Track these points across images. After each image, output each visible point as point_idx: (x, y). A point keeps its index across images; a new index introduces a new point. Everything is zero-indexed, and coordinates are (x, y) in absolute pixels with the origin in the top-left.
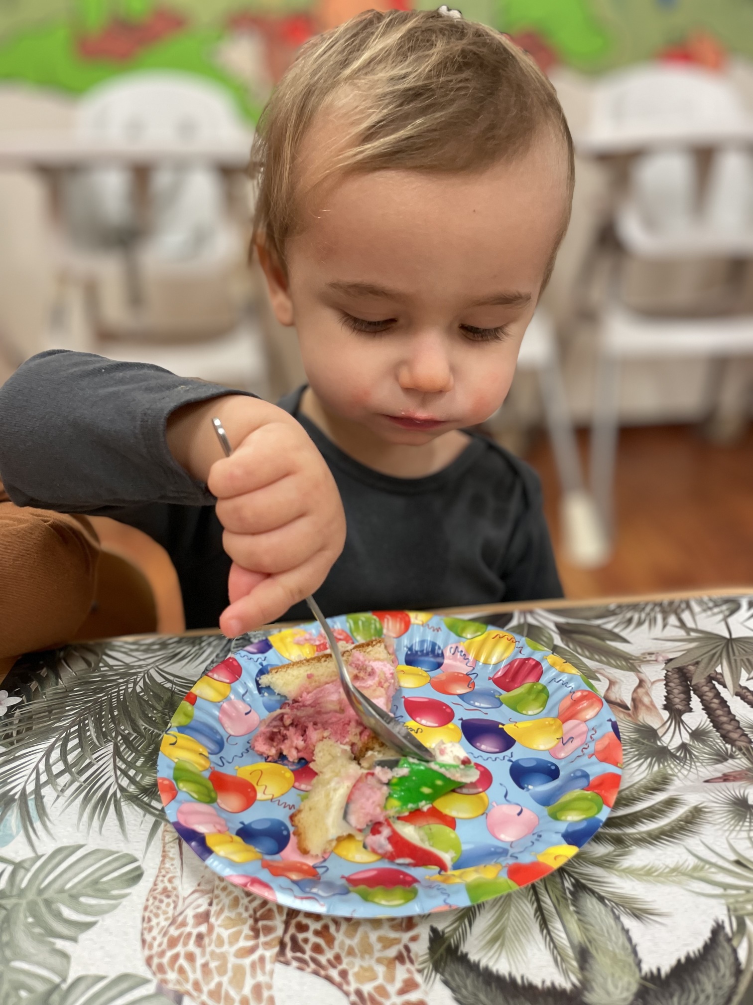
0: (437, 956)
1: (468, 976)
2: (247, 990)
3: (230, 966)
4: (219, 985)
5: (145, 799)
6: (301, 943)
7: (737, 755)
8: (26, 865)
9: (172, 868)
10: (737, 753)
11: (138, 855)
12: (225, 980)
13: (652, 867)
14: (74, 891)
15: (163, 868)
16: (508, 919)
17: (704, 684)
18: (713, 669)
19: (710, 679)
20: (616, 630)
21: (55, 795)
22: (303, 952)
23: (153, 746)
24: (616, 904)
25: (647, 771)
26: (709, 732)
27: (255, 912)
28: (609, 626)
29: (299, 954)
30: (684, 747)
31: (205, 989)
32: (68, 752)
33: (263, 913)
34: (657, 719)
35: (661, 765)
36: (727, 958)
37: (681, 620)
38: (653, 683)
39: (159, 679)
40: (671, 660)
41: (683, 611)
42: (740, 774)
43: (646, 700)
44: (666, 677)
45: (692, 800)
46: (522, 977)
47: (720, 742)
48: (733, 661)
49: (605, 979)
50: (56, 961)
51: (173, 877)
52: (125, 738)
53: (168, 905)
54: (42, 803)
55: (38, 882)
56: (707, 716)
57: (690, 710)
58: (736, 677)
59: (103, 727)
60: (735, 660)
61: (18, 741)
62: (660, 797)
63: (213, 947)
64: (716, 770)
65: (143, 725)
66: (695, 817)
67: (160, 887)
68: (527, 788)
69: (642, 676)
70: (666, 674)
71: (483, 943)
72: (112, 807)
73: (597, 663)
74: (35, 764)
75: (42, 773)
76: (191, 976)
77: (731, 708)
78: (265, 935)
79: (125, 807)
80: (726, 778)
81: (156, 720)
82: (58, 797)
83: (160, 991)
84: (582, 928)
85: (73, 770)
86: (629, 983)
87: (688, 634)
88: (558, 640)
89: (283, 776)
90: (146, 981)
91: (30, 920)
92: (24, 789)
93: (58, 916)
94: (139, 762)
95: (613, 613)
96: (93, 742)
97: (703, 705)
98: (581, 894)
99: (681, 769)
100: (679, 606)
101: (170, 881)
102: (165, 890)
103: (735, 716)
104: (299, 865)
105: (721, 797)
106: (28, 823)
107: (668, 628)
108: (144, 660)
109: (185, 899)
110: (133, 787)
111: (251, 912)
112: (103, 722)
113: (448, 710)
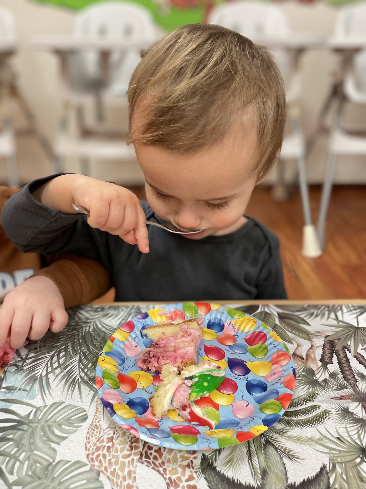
1: (215, 477)
2: (126, 473)
3: (119, 462)
4: (115, 469)
5: (91, 383)
6: (149, 455)
7: (349, 387)
8: (41, 409)
9: (99, 416)
10: (349, 386)
11: (86, 409)
12: (117, 467)
13: (300, 437)
14: (60, 422)
15: (96, 416)
16: (235, 453)
17: (340, 350)
18: (346, 343)
19: (344, 347)
20: (305, 319)
21: (54, 378)
22: (150, 459)
23: (95, 358)
25: (306, 391)
26: (338, 374)
27: (132, 439)
28: (302, 316)
29: (148, 460)
30: (325, 381)
31: (109, 470)
32: (60, 358)
33: (135, 440)
34: (316, 365)
35: (313, 389)
36: (325, 481)
37: (336, 316)
38: (317, 347)
39: (100, 326)
40: (328, 336)
41: (338, 311)
42: (347, 397)
43: (312, 356)
44: (324, 345)
45: (324, 407)
46: (237, 480)
47: (342, 379)
48: (356, 339)
50: (51, 452)
51: (100, 420)
52: (84, 353)
53: (97, 432)
54: (49, 381)
55: (45, 417)
56: (339, 366)
57: (332, 363)
58: (356, 347)
59: (75, 347)
60: (358, 339)
61: (40, 351)
62: (310, 404)
63: (113, 453)
64: (338, 394)
65: (92, 348)
66: (324, 415)
67: (94, 424)
68: (252, 394)
69: (313, 343)
70: (324, 343)
71: (223, 463)
72: (77, 386)
73: (294, 335)
74: (46, 363)
75: (49, 367)
76: (104, 464)
77: (351, 363)
78: (135, 450)
79: (82, 385)
80: (341, 398)
81: (97, 346)
82: (55, 379)
83: (91, 470)
84: (266, 461)
85: (62, 367)
87: (338, 323)
88: (277, 322)
89: (148, 378)
90: (86, 465)
91: (42, 434)
92: (41, 374)
93: (53, 433)
94: (89, 365)
95: (305, 309)
96: (71, 354)
97: (338, 361)
98: (268, 446)
99: (322, 391)
100: (337, 308)
101: (98, 422)
102: (96, 425)
103: (351, 367)
104: (151, 420)
105: (337, 407)
106: (42, 390)
107: (330, 319)
108: (94, 316)
109: (104, 430)
110: (86, 377)
111: (130, 439)
112: (75, 345)
113: (223, 353)
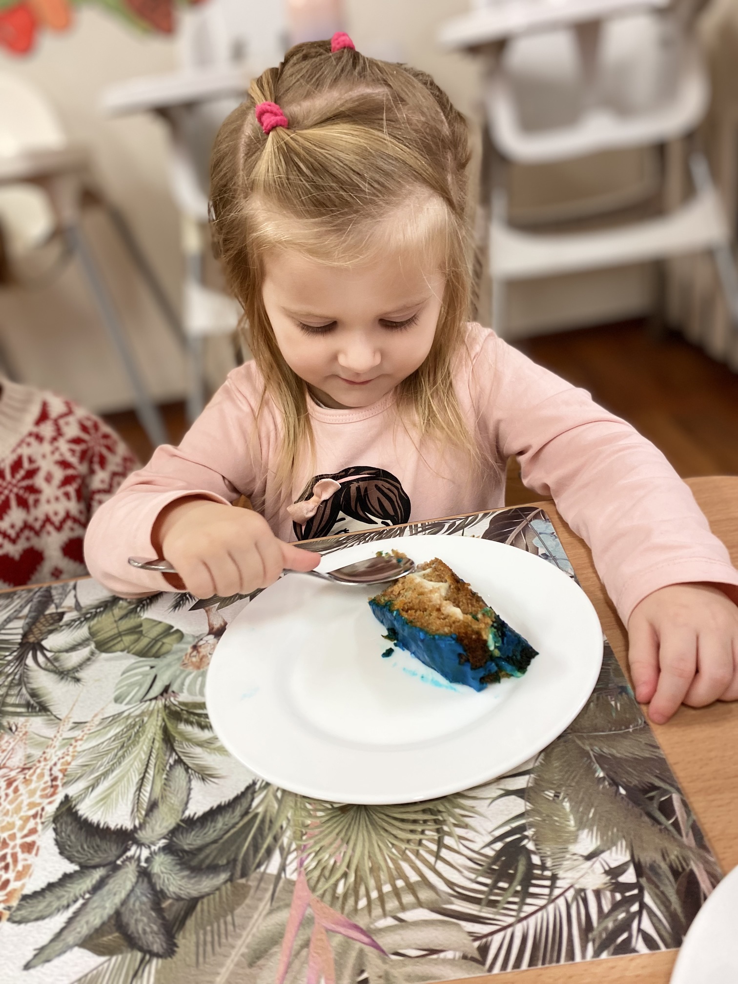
0: (59, 813)
24: (195, 772)
49: (156, 822)
86: (170, 824)
